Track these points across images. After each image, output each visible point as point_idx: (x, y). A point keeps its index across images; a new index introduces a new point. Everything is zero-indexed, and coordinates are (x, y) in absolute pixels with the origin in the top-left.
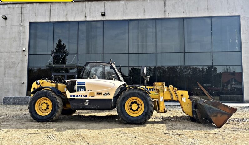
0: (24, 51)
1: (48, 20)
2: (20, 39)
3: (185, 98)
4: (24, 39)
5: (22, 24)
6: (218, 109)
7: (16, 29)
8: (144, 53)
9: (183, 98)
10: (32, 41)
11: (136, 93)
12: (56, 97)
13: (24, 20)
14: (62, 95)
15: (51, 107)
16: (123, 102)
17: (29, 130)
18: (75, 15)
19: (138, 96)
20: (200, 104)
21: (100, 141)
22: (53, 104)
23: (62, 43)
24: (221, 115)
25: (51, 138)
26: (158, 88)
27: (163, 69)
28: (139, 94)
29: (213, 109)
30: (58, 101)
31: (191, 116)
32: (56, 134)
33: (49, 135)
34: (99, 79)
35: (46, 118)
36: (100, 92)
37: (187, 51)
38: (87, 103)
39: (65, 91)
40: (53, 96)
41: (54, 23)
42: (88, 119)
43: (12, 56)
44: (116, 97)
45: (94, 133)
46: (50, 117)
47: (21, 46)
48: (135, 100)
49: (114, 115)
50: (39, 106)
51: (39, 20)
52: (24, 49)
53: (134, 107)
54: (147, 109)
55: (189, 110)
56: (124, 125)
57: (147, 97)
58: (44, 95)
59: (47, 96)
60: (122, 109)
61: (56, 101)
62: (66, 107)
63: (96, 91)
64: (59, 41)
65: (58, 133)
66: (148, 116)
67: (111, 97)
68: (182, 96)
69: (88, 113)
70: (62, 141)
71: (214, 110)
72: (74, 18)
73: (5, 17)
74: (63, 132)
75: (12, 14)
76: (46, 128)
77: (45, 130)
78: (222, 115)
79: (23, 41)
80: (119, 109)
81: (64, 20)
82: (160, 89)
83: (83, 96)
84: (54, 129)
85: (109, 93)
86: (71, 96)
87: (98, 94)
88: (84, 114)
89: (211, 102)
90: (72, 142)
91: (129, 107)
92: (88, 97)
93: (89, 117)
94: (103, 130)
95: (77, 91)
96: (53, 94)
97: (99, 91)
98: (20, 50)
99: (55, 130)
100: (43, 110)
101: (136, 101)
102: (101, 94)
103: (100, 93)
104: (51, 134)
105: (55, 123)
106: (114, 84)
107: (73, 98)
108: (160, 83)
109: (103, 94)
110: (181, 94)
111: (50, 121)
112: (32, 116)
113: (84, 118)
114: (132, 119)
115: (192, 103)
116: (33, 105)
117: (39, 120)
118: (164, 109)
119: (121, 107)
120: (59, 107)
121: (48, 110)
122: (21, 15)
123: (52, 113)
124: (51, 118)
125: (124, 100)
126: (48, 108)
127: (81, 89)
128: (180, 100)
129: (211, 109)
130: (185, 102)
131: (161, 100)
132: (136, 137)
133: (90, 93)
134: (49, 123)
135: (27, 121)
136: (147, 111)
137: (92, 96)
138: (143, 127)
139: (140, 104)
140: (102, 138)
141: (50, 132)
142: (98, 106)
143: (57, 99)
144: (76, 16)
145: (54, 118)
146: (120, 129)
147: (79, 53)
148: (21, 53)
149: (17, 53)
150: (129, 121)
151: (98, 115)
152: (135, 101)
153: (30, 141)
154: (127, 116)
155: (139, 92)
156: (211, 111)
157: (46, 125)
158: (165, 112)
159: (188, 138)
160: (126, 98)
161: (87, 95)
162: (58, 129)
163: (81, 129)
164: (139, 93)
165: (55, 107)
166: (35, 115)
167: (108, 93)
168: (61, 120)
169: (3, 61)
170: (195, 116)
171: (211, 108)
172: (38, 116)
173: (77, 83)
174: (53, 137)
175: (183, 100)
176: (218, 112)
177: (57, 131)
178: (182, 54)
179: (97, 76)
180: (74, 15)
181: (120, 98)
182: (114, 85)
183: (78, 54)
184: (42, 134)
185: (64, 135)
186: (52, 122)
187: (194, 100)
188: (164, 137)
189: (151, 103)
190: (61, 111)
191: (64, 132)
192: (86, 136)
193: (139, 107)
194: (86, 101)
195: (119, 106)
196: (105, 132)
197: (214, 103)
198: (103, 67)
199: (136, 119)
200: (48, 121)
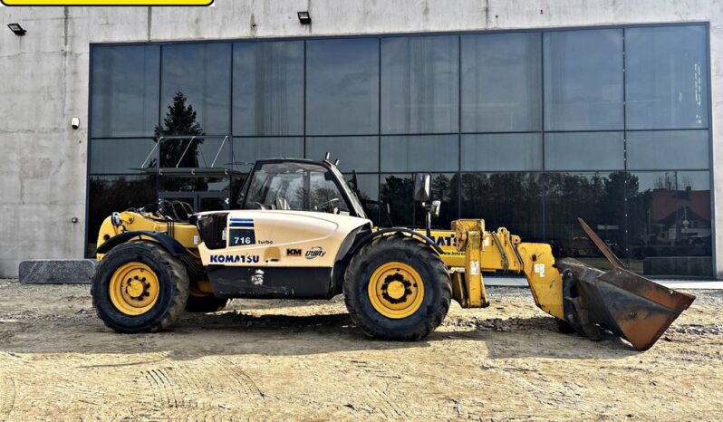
0: (75, 127)
1: (143, 37)
2: (63, 92)
3: (543, 266)
4: (74, 91)
5: (68, 49)
6: (638, 298)
7: (52, 64)
8: (424, 134)
9: (536, 266)
10: (98, 99)
11: (400, 250)
12: (170, 261)
13: (73, 37)
14: (187, 256)
15: (154, 290)
16: (364, 277)
17: (94, 355)
18: (223, 21)
19: (407, 258)
20: (588, 284)
21: (297, 388)
22: (162, 280)
23: (186, 105)
24: (646, 313)
25: (156, 377)
26: (464, 236)
27: (479, 180)
28: (409, 254)
29: (625, 296)
30: (177, 274)
31: (561, 316)
32: (170, 368)
33: (150, 370)
34: (292, 209)
35: (142, 322)
36: (297, 248)
37: (549, 130)
38: (258, 280)
39: (195, 242)
40: (160, 258)
41: (162, 46)
42: (263, 324)
43: (43, 143)
44: (342, 263)
45: (279, 366)
46: (152, 320)
47: (66, 112)
48: (398, 270)
49: (337, 312)
50: (121, 286)
51: (118, 36)
52: (75, 122)
53: (396, 290)
54: (431, 297)
55: (554, 299)
56: (367, 343)
57: (432, 263)
58: (136, 256)
59: (145, 258)
60: (361, 295)
61: (169, 272)
62: (198, 289)
63: (283, 246)
64: (176, 99)
65: (176, 364)
66: (434, 318)
67: (328, 261)
68: (534, 258)
69: (262, 307)
70: (189, 388)
71: (627, 300)
72: (220, 32)
73: (19, 27)
74: (191, 362)
75: (39, 19)
76: (142, 349)
77: (138, 355)
78: (650, 314)
79: (72, 98)
80: (352, 297)
81: (191, 36)
82: (470, 240)
83: (246, 259)
84: (166, 353)
85: (324, 251)
86: (213, 258)
87: (289, 252)
88: (250, 312)
89: (620, 278)
90: (215, 390)
91: (380, 292)
92: (261, 263)
93: (264, 318)
94: (304, 356)
95: (231, 245)
96: (161, 252)
97: (294, 245)
98: (65, 125)
99: (168, 356)
100: (132, 298)
101: (399, 273)
102: (298, 252)
103: (295, 251)
104: (155, 367)
105: (166, 335)
106: (338, 226)
107: (219, 263)
108: (471, 223)
109: (304, 253)
110: (531, 254)
111: (153, 330)
112: (102, 315)
113: (250, 323)
114: (390, 325)
115: (564, 279)
116: (104, 284)
117: (120, 328)
118: (483, 298)
119: (356, 289)
120: (177, 290)
121: (147, 299)
122: (66, 23)
123: (160, 307)
124: (157, 320)
125: (367, 269)
126: (147, 294)
127: (243, 239)
128: (527, 271)
129: (620, 298)
130: (542, 276)
131: (474, 270)
132: (402, 376)
133: (269, 251)
134: (151, 335)
135: (88, 331)
136: (434, 302)
137: (273, 260)
138: (420, 349)
139: (412, 282)
140: (301, 379)
141: (155, 362)
142: (289, 288)
143: (171, 268)
144: (224, 24)
145: (165, 321)
146: (355, 354)
147: (234, 134)
148: (66, 134)
149: (54, 135)
150: (381, 332)
151: (291, 315)
152: (397, 274)
153: (96, 387)
154: (375, 317)
155: (408, 247)
156: (617, 303)
157: (141, 341)
158: (485, 305)
159: (551, 381)
160: (371, 265)
161: (258, 257)
162: (176, 353)
163: (243, 353)
164: (410, 250)
165: (166, 290)
166: (111, 314)
167: (318, 249)
168: (186, 327)
169: (15, 157)
170: (570, 316)
171: (617, 295)
172: (119, 316)
173: (229, 222)
174: (162, 377)
175: (537, 270)
176: (639, 306)
177: (174, 359)
178: (537, 137)
179: (288, 201)
180: (221, 24)
181: (353, 266)
182: (335, 226)
183: (231, 136)
184: (130, 366)
185: (194, 371)
186: (158, 334)
187: (569, 271)
188: (481, 377)
189: (443, 279)
190: (184, 301)
191: (194, 362)
192: (256, 373)
193: (408, 292)
194: (254, 274)
195: (351, 288)
196: (310, 362)
197: (629, 279)
198: (306, 174)
199: (399, 324)
200: (148, 331)
